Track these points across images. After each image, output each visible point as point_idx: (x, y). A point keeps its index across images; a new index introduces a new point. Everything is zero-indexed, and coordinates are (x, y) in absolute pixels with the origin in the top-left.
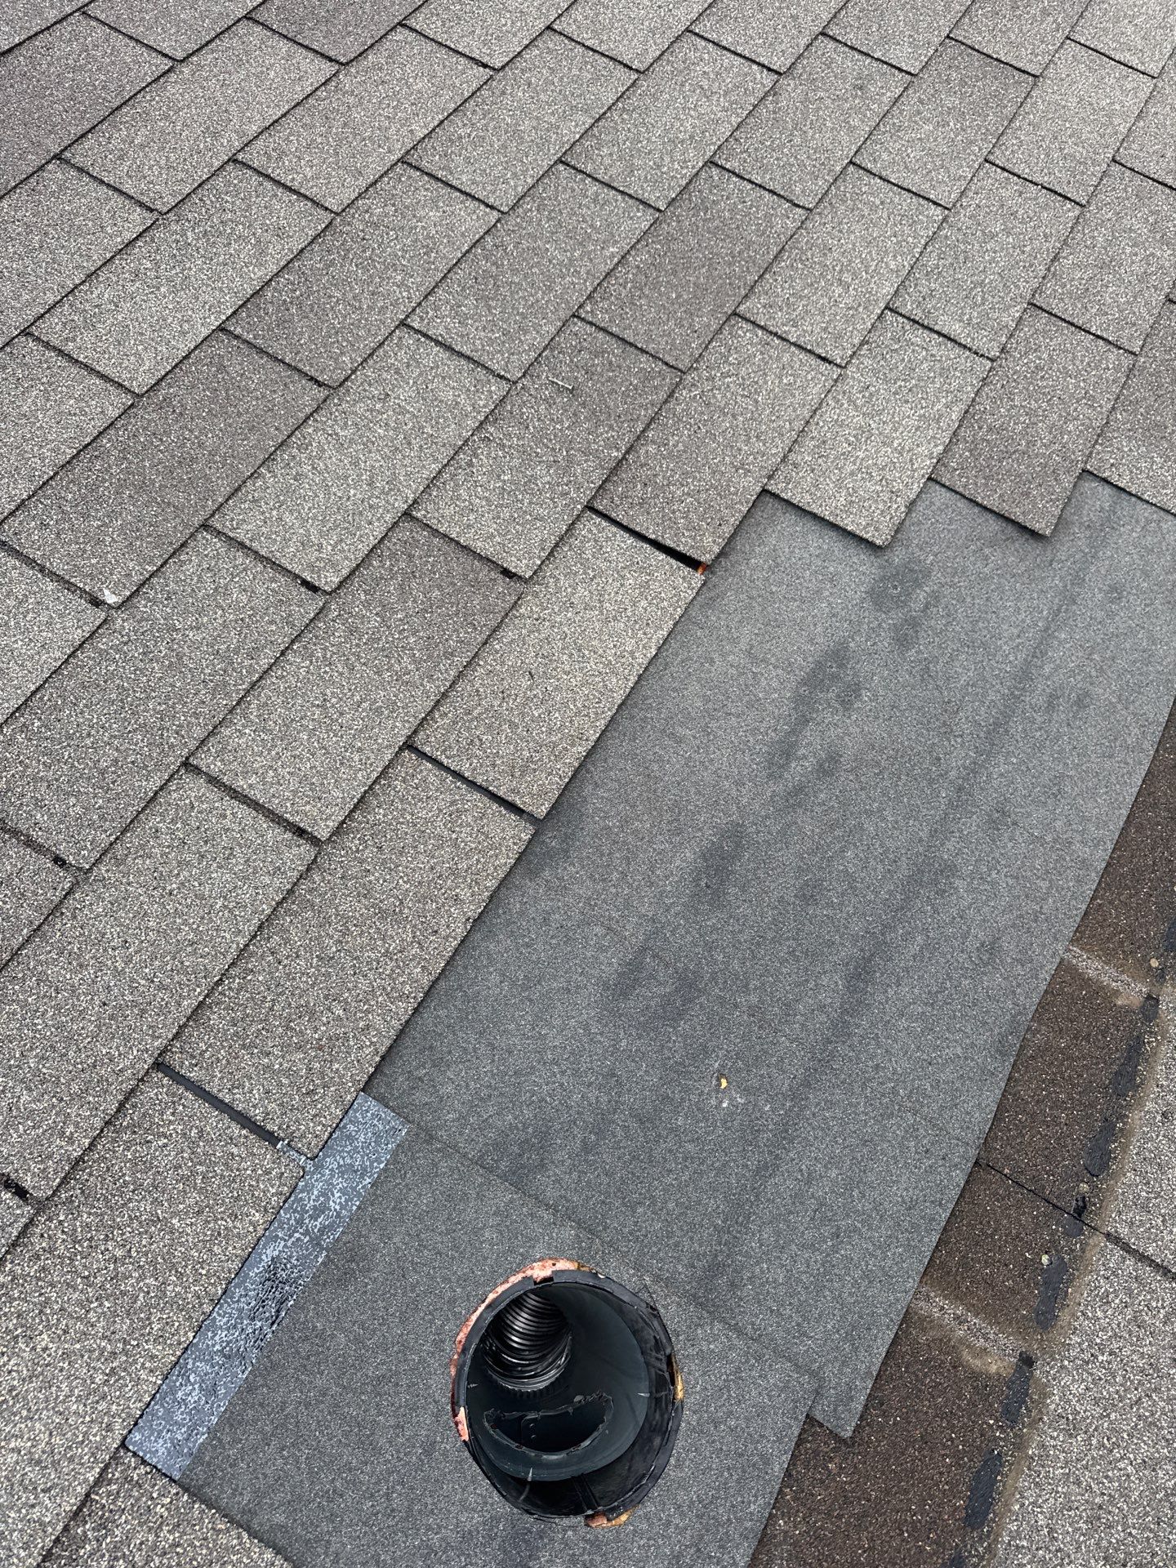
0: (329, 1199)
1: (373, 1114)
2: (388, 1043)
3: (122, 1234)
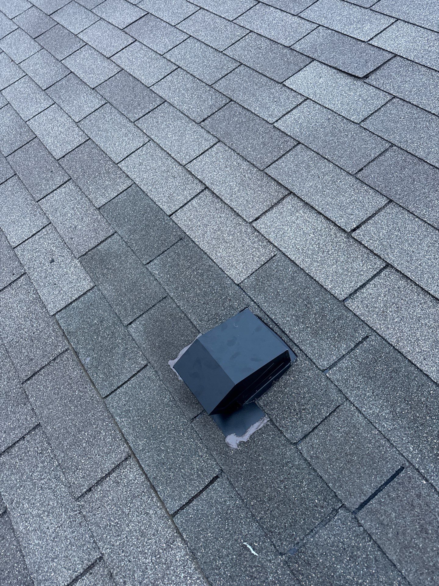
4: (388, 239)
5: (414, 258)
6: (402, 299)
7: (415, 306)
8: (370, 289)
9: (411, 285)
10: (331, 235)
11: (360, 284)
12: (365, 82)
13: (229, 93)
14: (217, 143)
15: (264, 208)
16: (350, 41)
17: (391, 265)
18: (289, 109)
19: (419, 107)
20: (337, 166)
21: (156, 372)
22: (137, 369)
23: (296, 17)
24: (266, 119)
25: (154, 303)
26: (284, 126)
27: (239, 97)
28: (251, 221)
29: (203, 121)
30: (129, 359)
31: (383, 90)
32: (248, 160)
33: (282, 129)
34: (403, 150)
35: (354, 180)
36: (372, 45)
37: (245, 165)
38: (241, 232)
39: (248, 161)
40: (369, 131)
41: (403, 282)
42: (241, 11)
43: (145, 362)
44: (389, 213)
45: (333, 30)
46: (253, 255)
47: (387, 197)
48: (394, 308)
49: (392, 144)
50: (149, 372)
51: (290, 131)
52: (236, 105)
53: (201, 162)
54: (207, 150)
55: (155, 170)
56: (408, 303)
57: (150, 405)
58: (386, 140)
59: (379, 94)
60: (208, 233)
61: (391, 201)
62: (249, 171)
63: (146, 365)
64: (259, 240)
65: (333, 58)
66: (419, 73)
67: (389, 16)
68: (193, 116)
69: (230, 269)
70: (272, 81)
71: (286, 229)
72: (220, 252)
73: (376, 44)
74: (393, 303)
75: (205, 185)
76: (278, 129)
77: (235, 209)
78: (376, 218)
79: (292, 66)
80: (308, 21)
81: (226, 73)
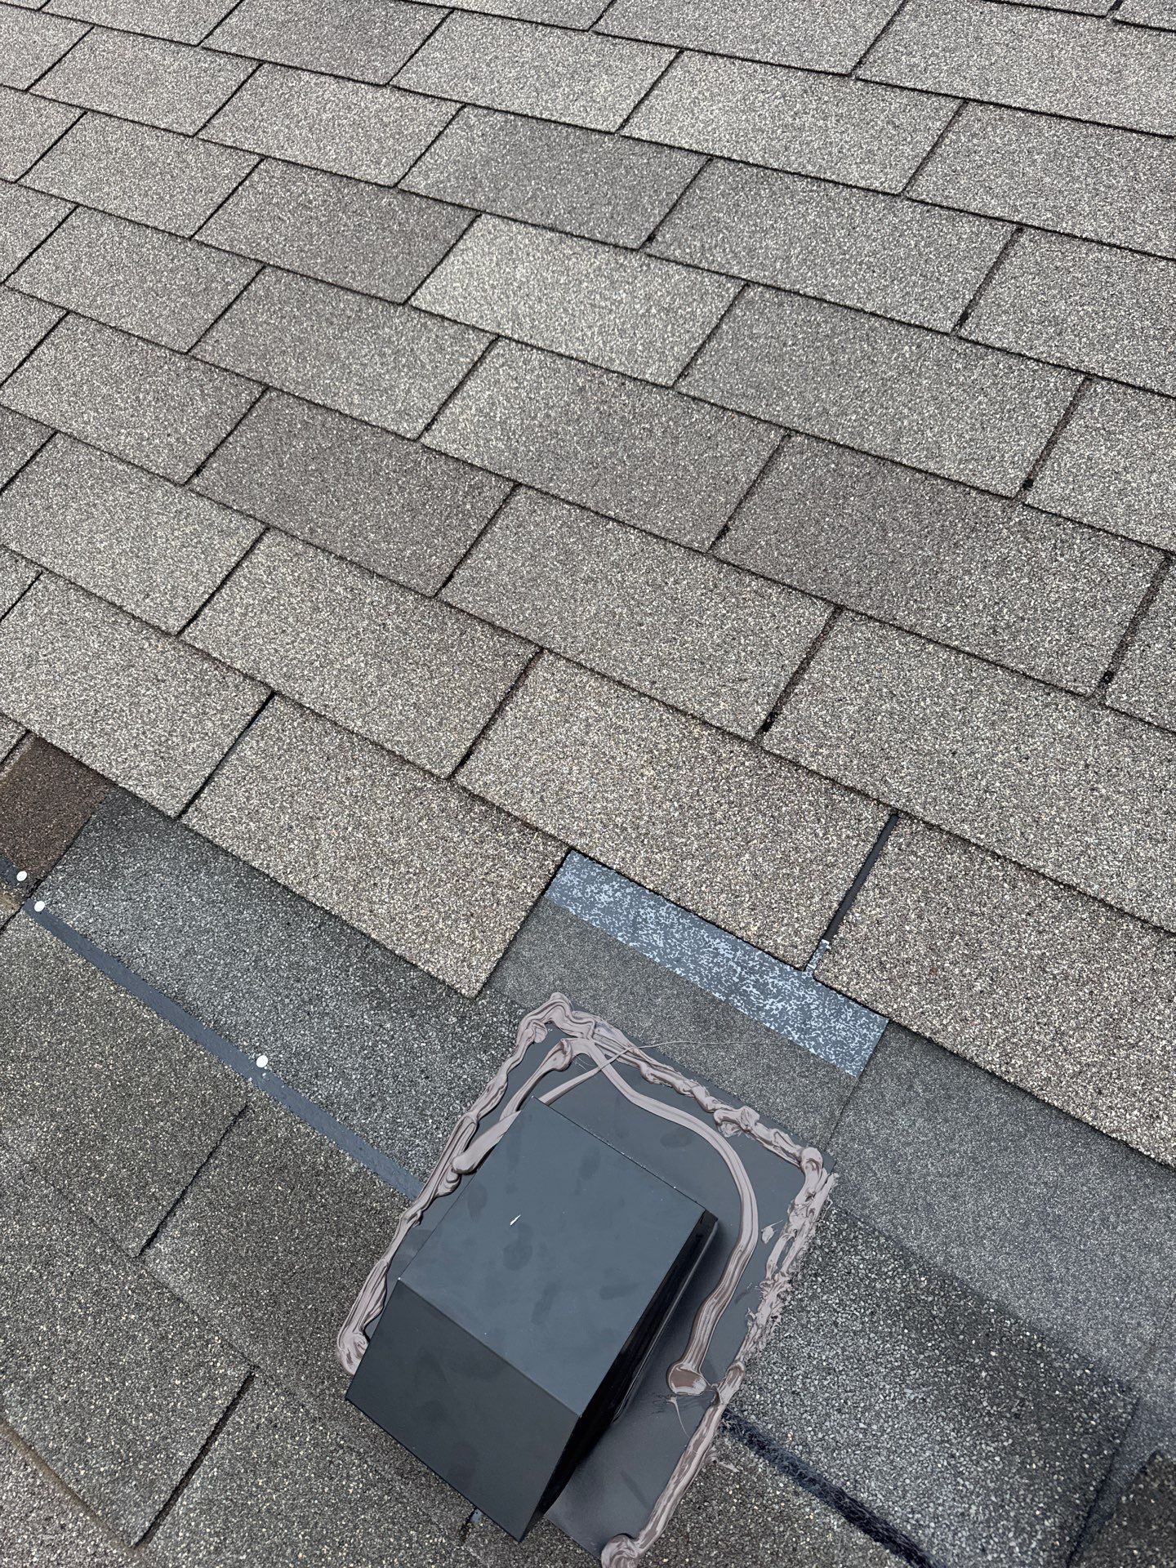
0: (775, 998)
1: (865, 1035)
2: (948, 1045)
3: (734, 815)
4: (867, 731)
5: (964, 773)
6: (972, 914)
7: (1016, 925)
8: (870, 907)
9: (983, 860)
10: (704, 759)
11: (836, 897)
12: (650, 256)
13: (252, 366)
14: (263, 534)
15: (475, 717)
16: (567, 138)
17: (906, 813)
18: (454, 383)
19: (826, 301)
20: (650, 534)
21: (289, 1393)
22: (222, 1403)
23: (387, 91)
24: (393, 428)
25: (208, 1142)
26: (454, 441)
27: (287, 372)
28: (449, 770)
29: (198, 472)
30: (183, 1375)
31: (708, 270)
32: (380, 571)
33: (451, 448)
34: (825, 440)
35: (712, 567)
36: (634, 139)
37: (374, 593)
38: (429, 815)
39: (380, 576)
40: (709, 403)
41: (956, 859)
42: (214, 100)
43: (243, 1369)
44: (847, 648)
45: (507, 112)
46: (490, 883)
47: (823, 599)
48: (959, 949)
49: (786, 428)
50: (265, 1404)
51: (478, 454)
52: (285, 400)
53: (229, 609)
54: (238, 564)
55: (86, 669)
56: (993, 922)
57: (304, 1524)
58: (765, 422)
59: (702, 282)
60: (325, 845)
61: (839, 609)
62: (393, 608)
63: (249, 1380)
64: (495, 829)
65: (534, 196)
66: (792, 197)
67: (656, 44)
68: (160, 462)
69: (431, 953)
70: (374, 303)
71: (565, 770)
72: (382, 902)
73: (644, 135)
74: (953, 934)
75: (266, 685)
76: (440, 453)
77: (388, 746)
78: (814, 672)
79: (421, 245)
80: (426, 96)
81: (224, 302)
